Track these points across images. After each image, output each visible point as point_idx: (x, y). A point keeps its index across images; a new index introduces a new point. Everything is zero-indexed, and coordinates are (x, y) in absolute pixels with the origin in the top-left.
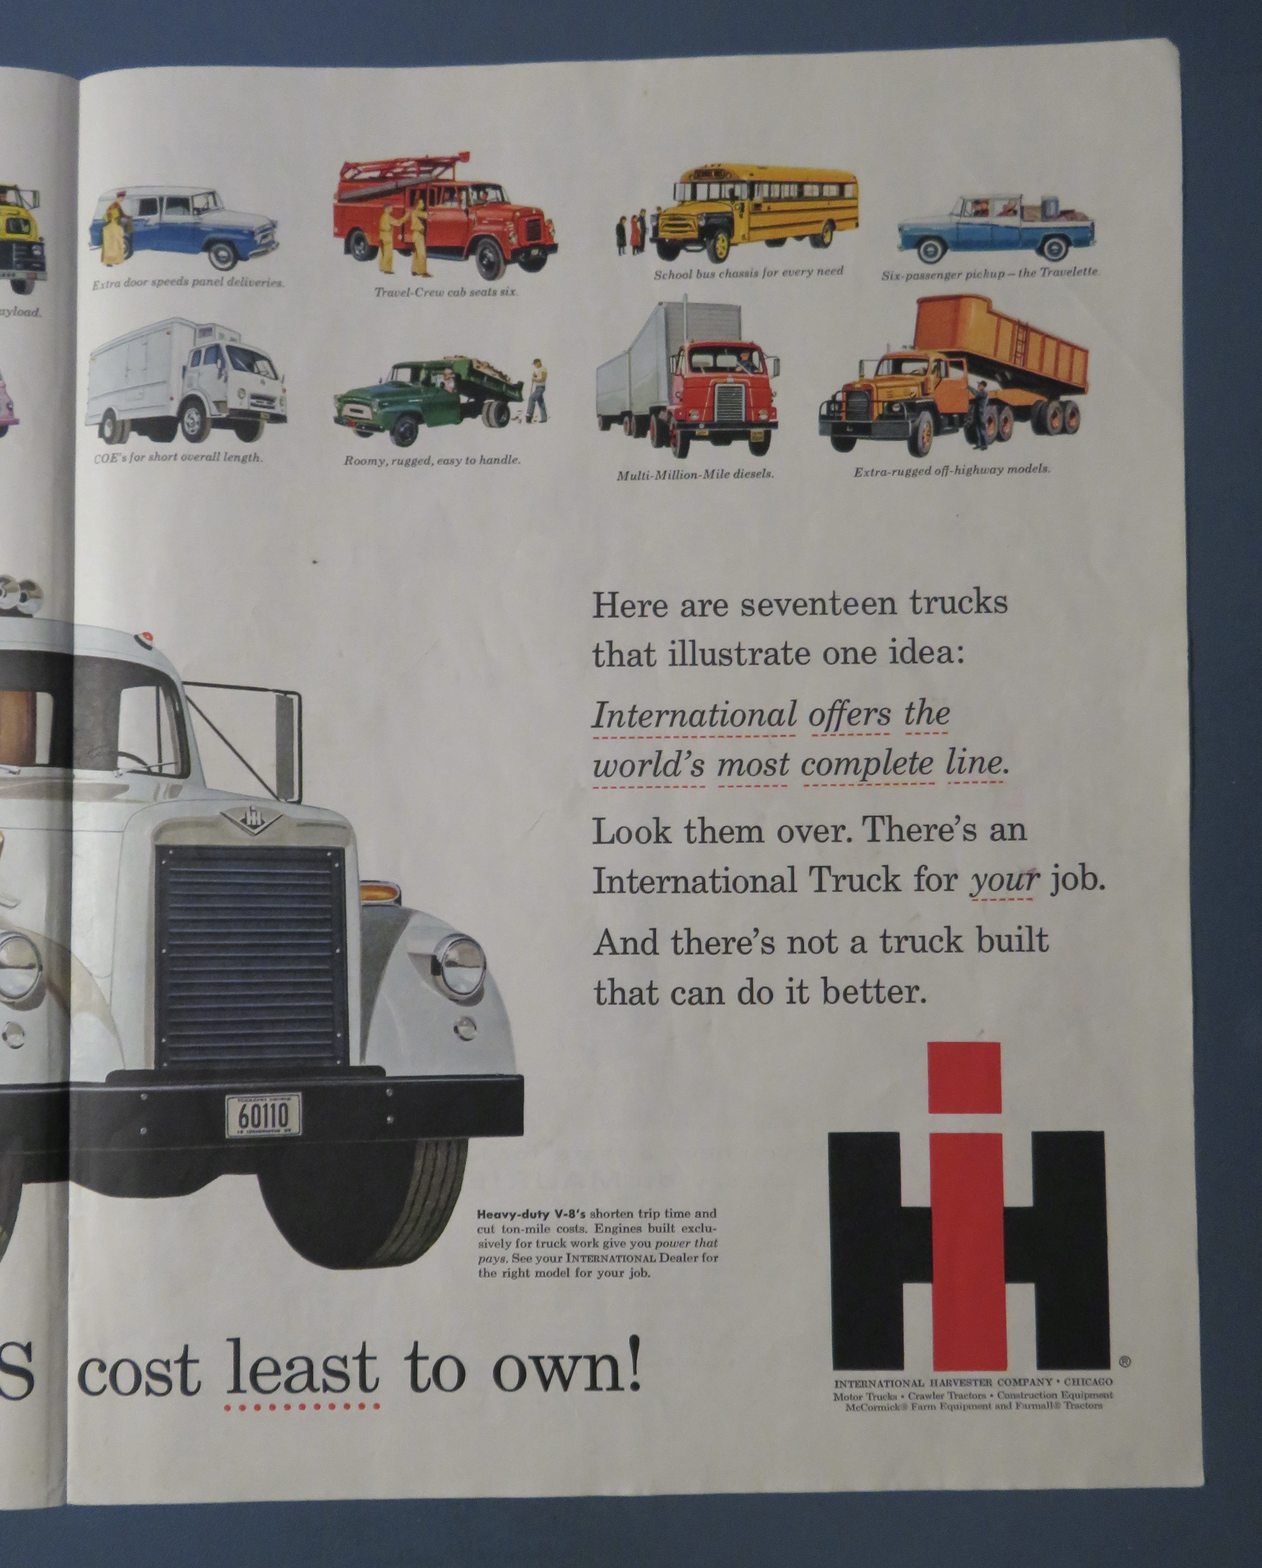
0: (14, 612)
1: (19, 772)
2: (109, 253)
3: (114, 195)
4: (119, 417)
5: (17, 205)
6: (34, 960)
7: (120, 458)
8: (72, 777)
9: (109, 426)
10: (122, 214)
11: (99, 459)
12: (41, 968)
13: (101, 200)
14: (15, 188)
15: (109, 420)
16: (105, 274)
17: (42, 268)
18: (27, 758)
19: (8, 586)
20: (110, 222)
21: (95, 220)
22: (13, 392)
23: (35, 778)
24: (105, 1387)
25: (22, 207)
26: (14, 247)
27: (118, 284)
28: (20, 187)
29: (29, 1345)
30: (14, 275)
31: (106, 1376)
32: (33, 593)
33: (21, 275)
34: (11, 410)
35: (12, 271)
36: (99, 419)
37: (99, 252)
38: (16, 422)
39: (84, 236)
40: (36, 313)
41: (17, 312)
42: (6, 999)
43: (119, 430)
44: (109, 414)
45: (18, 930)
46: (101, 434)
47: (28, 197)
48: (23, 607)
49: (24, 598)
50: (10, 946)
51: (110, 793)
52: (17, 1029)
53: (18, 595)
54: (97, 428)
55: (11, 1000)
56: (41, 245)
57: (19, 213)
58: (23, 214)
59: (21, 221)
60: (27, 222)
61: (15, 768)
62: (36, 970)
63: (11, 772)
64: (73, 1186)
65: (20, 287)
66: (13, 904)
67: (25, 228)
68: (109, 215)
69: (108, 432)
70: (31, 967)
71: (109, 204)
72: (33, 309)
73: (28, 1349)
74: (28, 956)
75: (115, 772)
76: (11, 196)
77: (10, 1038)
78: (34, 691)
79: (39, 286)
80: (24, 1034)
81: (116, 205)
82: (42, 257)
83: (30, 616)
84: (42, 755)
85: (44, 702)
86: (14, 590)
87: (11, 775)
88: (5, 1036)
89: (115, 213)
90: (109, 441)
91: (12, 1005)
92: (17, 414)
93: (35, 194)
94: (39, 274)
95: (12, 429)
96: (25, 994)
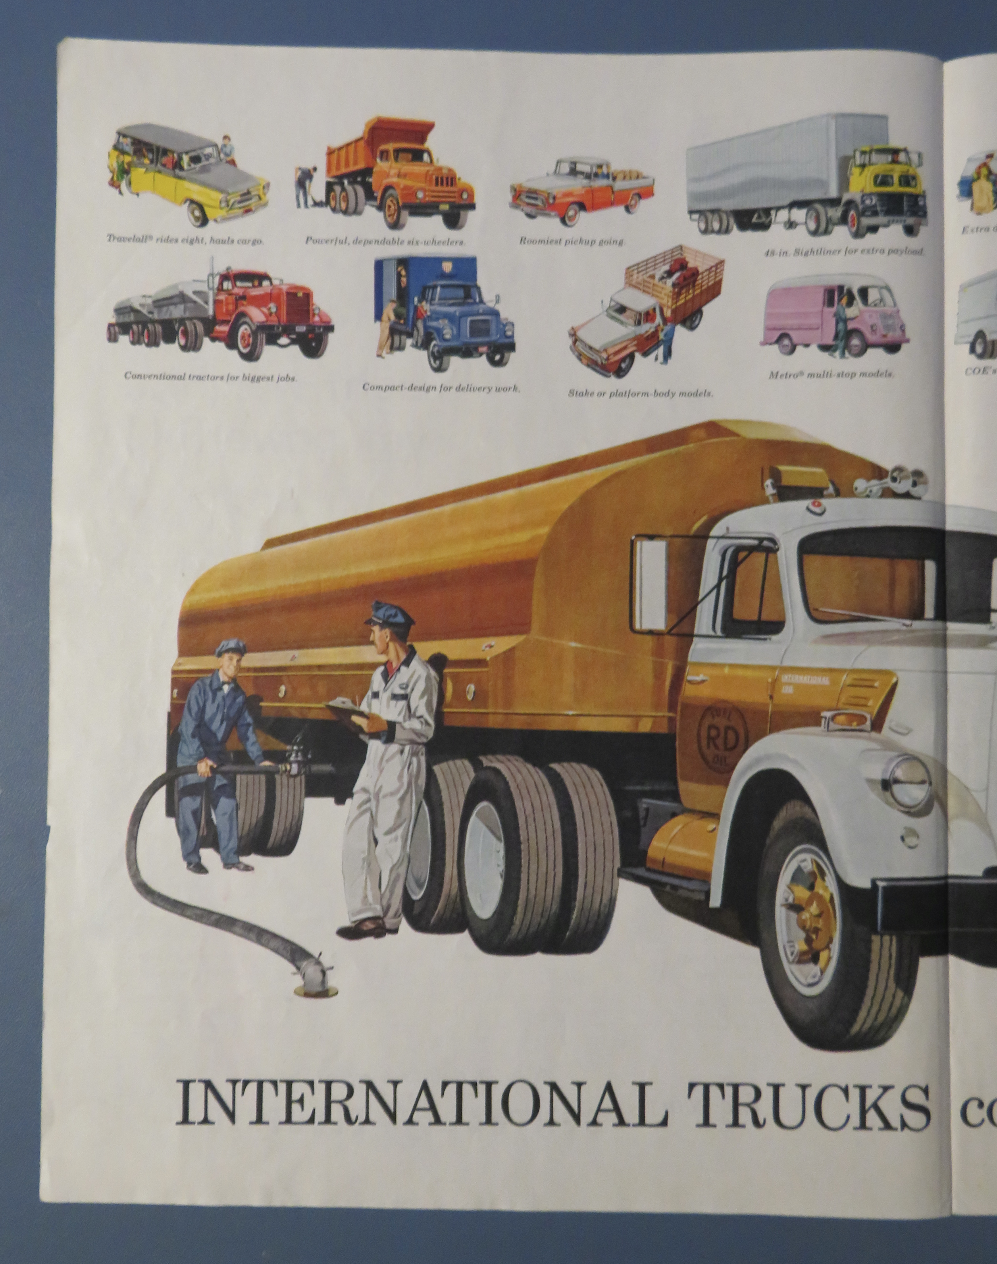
0: (907, 495)
1: (911, 625)
2: (978, 204)
3: (983, 156)
4: (989, 337)
5: (906, 164)
6: (926, 778)
7: (990, 372)
8: (945, 629)
9: (980, 343)
10: (990, 172)
11: (970, 371)
12: (931, 784)
13: (970, 160)
14: (905, 150)
15: (979, 340)
16: (973, 220)
17: (925, 215)
18: (918, 614)
19: (902, 474)
20: (979, 178)
21: (962, 177)
22: (906, 316)
23: (924, 630)
24: (983, 1121)
25: (910, 165)
26: (905, 198)
27: (987, 229)
28: (910, 149)
29: (927, 1087)
30: (905, 221)
31: (984, 1113)
32: (921, 480)
33: (910, 221)
34: (903, 331)
35: (903, 218)
36: (971, 339)
37: (967, 203)
38: (908, 341)
39: (951, 189)
40: (920, 252)
41: (907, 251)
42: (902, 809)
43: (990, 348)
44: (981, 335)
45: (910, 753)
46: (973, 350)
47: (914, 158)
48: (914, 491)
49: (915, 484)
50: (904, 766)
51: (983, 642)
52: (913, 832)
53: (910, 482)
54: (967, 347)
55: (907, 810)
56: (924, 196)
57: (908, 171)
58: (911, 172)
59: (910, 179)
60: (914, 178)
61: (908, 622)
62: (927, 785)
63: (904, 625)
64: (953, 960)
65: (910, 231)
66: (906, 731)
67: (913, 183)
68: (978, 173)
69: (979, 349)
70: (923, 782)
71: (978, 164)
72: (919, 248)
73: (926, 1091)
74: (920, 774)
75: (988, 626)
76: (902, 157)
77: (907, 840)
78: (923, 559)
79: (923, 231)
80: (918, 837)
81: (985, 165)
82: (925, 206)
83: (919, 498)
84: (929, 612)
85: (930, 567)
86: (907, 477)
87: (904, 628)
88: (903, 839)
89: (984, 171)
90: (981, 356)
91: (908, 813)
92: (909, 334)
93: (920, 155)
94: (923, 221)
95: (904, 346)
96: (919, 804)
